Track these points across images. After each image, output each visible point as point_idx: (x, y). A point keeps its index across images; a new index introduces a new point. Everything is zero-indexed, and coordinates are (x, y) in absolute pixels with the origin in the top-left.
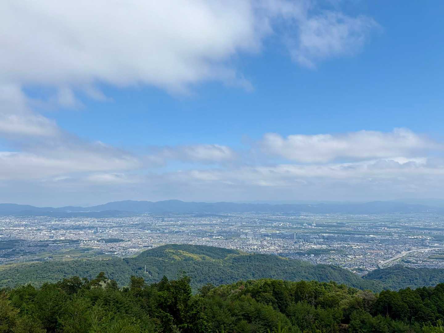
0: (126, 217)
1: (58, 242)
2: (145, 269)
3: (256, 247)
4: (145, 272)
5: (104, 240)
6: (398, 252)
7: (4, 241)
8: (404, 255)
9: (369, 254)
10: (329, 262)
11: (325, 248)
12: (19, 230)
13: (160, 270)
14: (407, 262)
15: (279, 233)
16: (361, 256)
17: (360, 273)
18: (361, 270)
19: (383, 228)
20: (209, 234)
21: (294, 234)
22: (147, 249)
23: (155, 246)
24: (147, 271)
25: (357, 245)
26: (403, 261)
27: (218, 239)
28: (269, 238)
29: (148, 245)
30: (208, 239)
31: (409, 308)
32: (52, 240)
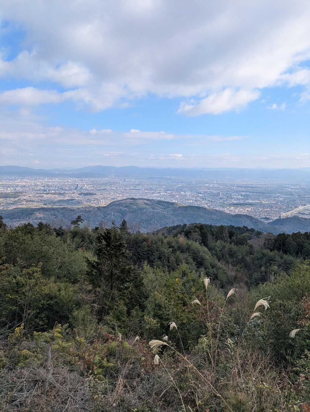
0: (98, 177)
1: (50, 194)
2: (112, 214)
3: (191, 201)
4: (112, 217)
5: (83, 193)
6: (296, 207)
7: (12, 193)
8: (301, 208)
9: (274, 207)
10: (244, 212)
11: (242, 203)
12: (21, 185)
13: (122, 215)
14: (302, 214)
15: (209, 192)
16: (269, 209)
17: (266, 221)
18: (267, 219)
19: (287, 189)
20: (158, 191)
21: (220, 192)
22: (113, 200)
23: (119, 199)
24: (113, 216)
25: (266, 201)
26: (299, 213)
27: (165, 195)
28: (202, 195)
29: (114, 198)
30: (157, 195)
31: (298, 245)
32: (46, 192)
